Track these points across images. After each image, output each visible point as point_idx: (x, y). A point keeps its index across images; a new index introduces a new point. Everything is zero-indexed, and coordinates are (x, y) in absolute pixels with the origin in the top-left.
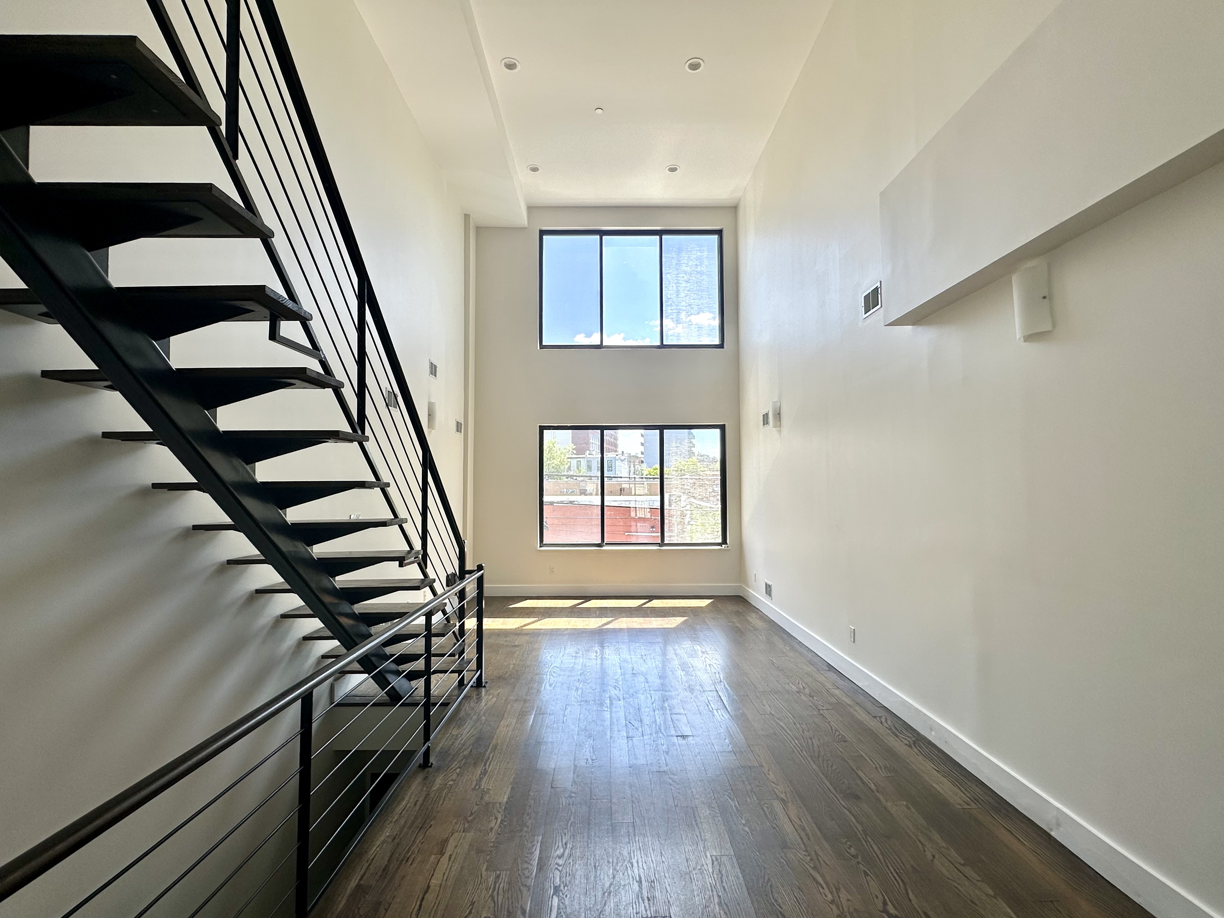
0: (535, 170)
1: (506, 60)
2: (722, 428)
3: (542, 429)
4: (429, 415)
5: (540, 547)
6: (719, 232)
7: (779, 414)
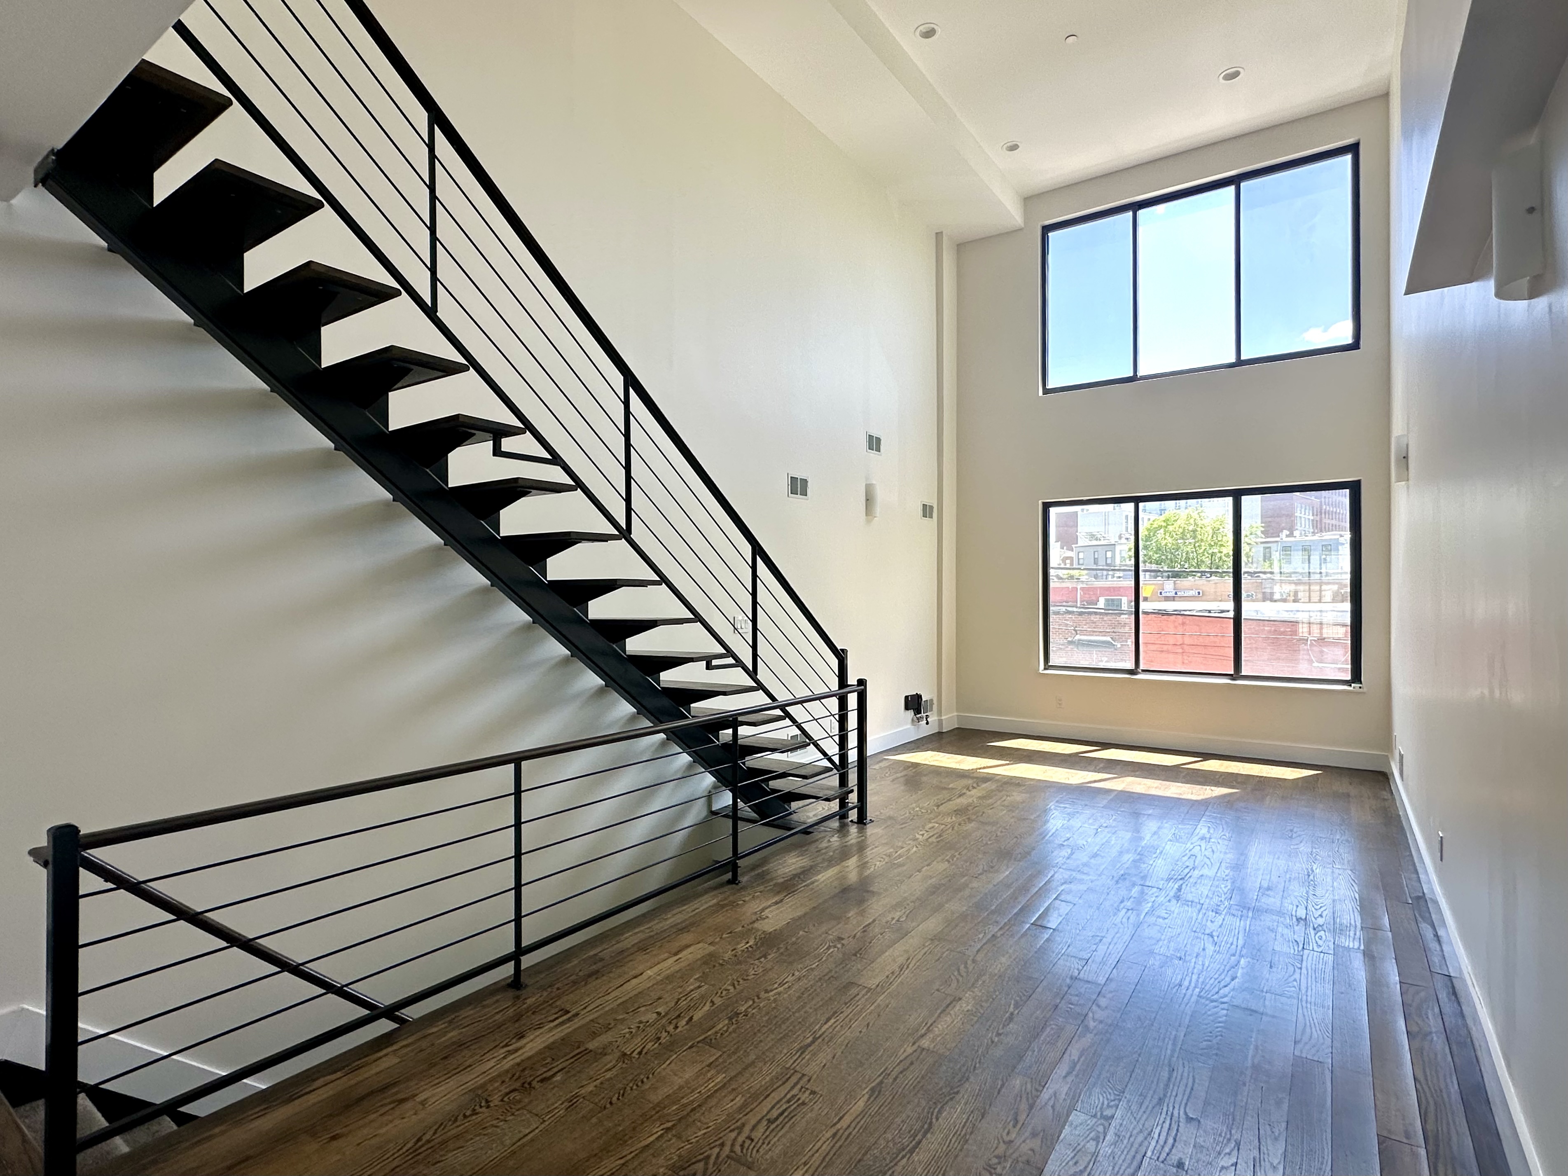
0: (1014, 148)
1: (921, 28)
2: (1355, 488)
3: (1046, 506)
4: (867, 500)
5: (1045, 669)
6: (1354, 149)
7: (1405, 457)
